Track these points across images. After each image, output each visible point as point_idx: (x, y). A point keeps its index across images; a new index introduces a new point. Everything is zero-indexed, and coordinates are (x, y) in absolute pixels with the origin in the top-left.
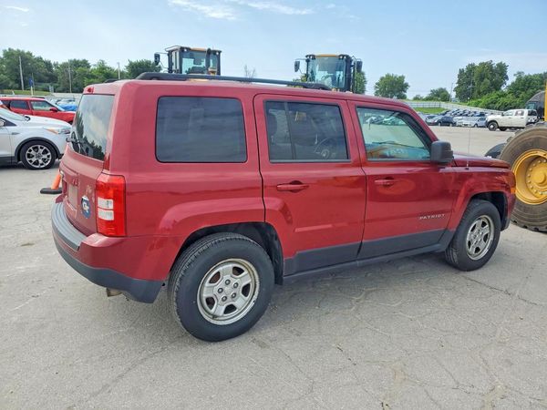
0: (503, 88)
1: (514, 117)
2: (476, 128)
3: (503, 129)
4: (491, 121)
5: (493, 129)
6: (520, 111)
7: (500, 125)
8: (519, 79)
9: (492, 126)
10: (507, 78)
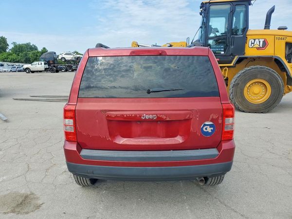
0: (7, 51)
1: (37, 65)
2: (11, 73)
3: (33, 72)
4: (27, 68)
5: (29, 72)
6: (40, 63)
7: (31, 70)
8: (16, 46)
9: (27, 71)
10: (8, 45)
